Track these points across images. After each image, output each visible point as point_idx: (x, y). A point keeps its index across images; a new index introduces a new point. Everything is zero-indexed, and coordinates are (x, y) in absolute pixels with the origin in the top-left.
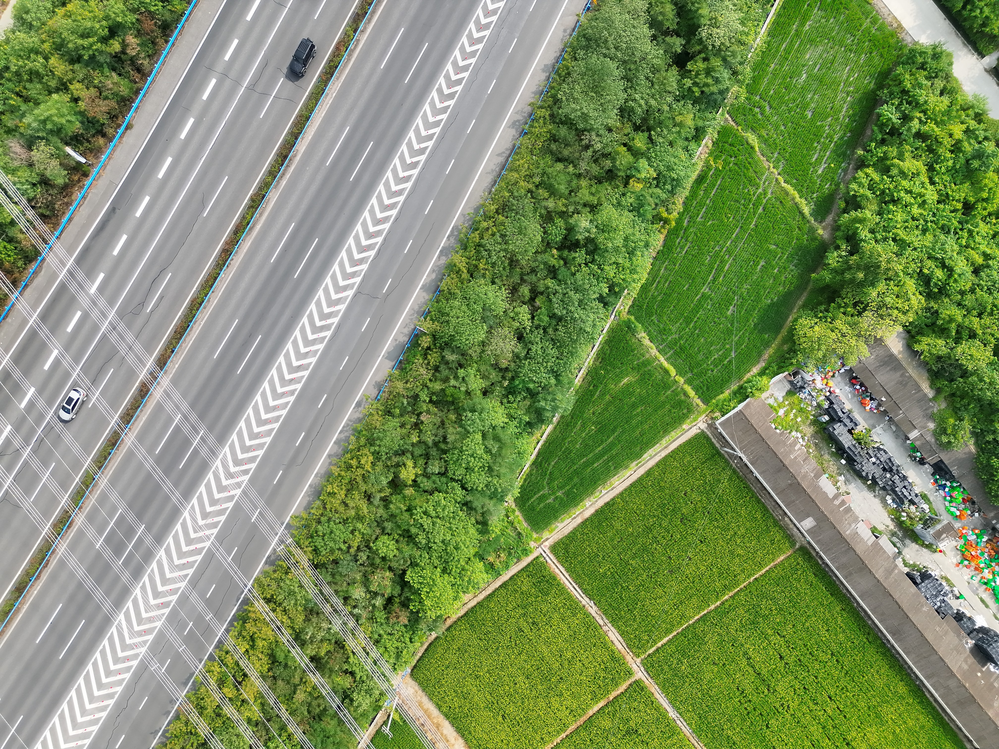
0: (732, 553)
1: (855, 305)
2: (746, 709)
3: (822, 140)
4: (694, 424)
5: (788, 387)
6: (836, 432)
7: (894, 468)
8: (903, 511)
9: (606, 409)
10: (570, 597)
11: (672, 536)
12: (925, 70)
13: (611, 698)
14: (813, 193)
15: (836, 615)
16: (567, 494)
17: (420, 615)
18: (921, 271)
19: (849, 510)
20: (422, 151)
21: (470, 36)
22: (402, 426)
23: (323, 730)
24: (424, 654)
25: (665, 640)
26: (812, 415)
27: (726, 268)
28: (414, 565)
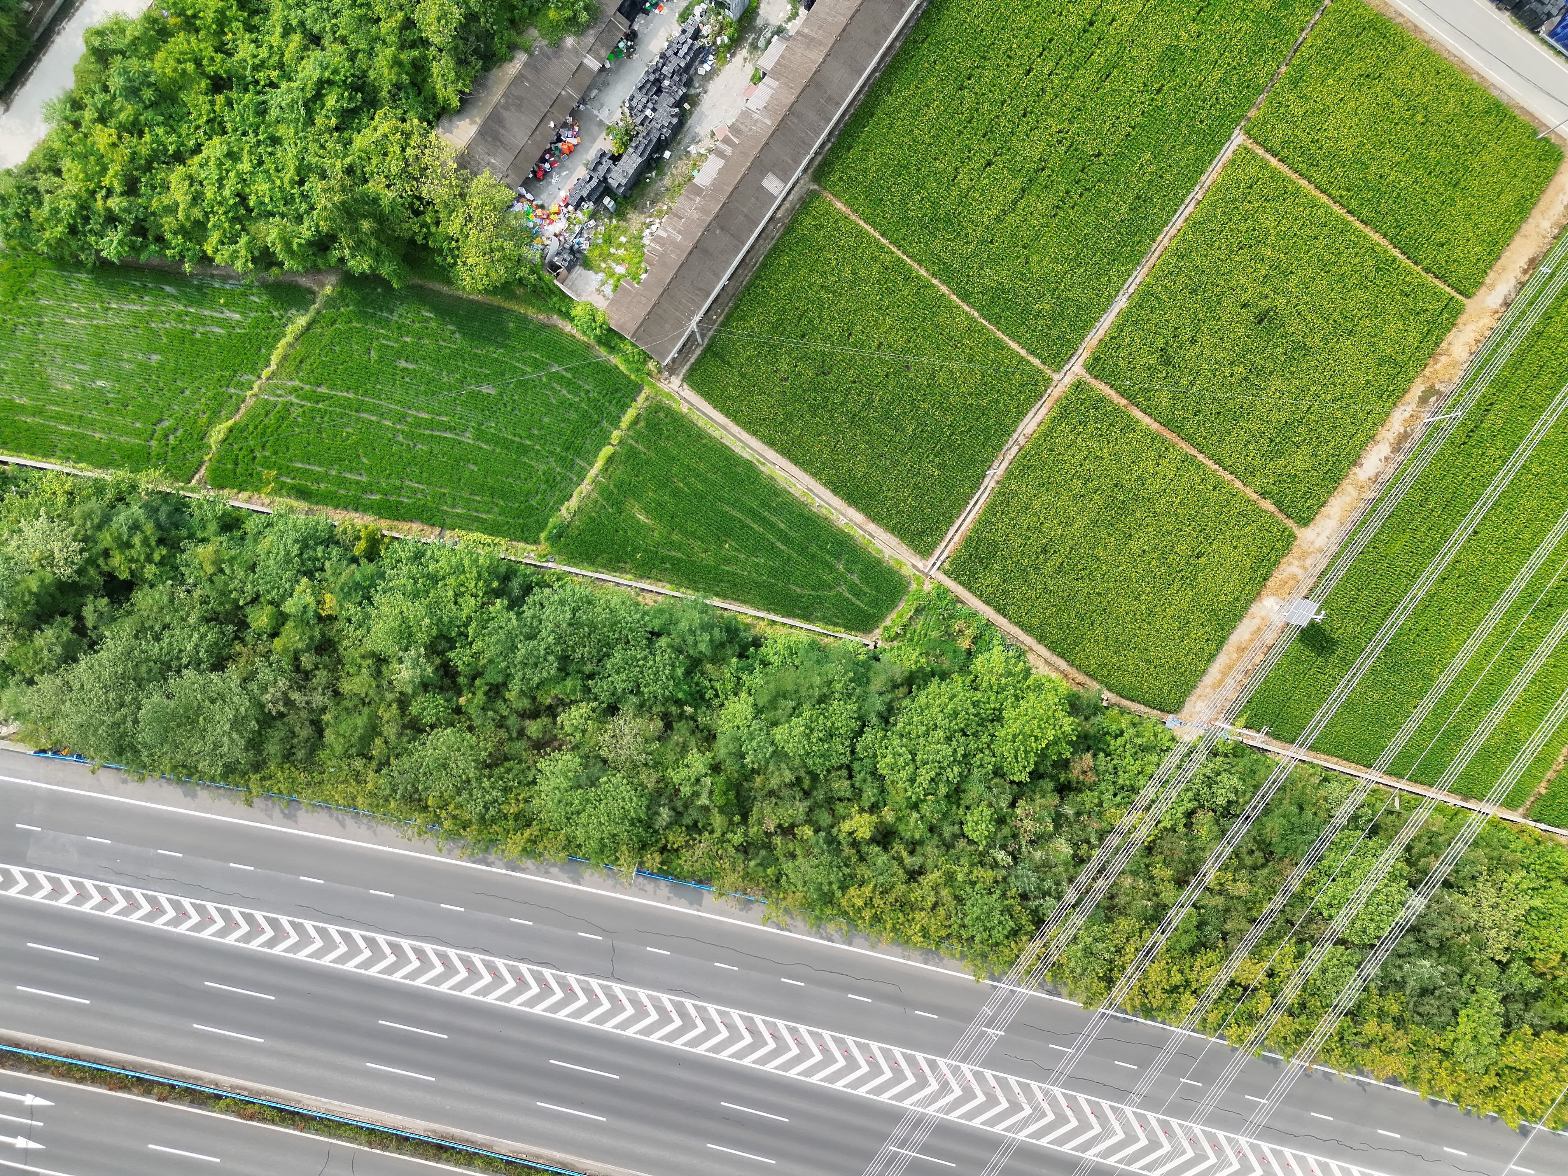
0: (853, 284)
1: (417, 213)
2: (1081, 196)
3: (188, 327)
4: (677, 397)
5: (578, 270)
6: (624, 181)
7: (652, 78)
8: (714, 43)
9: (693, 534)
10: (991, 508)
11: (855, 382)
12: (28, 212)
13: (1124, 402)
14: (273, 317)
15: (901, 100)
16: (838, 556)
17: (1074, 738)
18: (337, 129)
19: (733, 128)
20: (371, 943)
21: (175, 922)
22: (793, 856)
23: (1284, 837)
24: (1139, 702)
25: (1014, 345)
26: (611, 221)
27: (426, 416)
28: (998, 772)
